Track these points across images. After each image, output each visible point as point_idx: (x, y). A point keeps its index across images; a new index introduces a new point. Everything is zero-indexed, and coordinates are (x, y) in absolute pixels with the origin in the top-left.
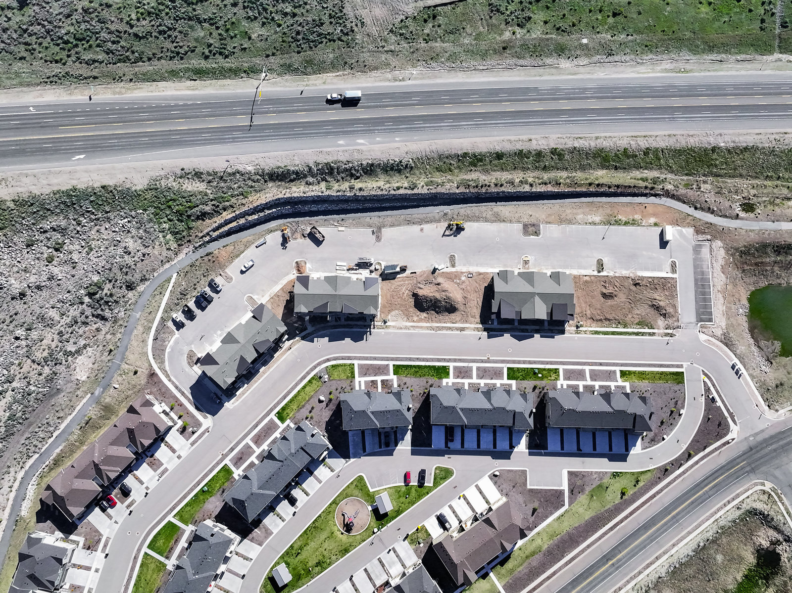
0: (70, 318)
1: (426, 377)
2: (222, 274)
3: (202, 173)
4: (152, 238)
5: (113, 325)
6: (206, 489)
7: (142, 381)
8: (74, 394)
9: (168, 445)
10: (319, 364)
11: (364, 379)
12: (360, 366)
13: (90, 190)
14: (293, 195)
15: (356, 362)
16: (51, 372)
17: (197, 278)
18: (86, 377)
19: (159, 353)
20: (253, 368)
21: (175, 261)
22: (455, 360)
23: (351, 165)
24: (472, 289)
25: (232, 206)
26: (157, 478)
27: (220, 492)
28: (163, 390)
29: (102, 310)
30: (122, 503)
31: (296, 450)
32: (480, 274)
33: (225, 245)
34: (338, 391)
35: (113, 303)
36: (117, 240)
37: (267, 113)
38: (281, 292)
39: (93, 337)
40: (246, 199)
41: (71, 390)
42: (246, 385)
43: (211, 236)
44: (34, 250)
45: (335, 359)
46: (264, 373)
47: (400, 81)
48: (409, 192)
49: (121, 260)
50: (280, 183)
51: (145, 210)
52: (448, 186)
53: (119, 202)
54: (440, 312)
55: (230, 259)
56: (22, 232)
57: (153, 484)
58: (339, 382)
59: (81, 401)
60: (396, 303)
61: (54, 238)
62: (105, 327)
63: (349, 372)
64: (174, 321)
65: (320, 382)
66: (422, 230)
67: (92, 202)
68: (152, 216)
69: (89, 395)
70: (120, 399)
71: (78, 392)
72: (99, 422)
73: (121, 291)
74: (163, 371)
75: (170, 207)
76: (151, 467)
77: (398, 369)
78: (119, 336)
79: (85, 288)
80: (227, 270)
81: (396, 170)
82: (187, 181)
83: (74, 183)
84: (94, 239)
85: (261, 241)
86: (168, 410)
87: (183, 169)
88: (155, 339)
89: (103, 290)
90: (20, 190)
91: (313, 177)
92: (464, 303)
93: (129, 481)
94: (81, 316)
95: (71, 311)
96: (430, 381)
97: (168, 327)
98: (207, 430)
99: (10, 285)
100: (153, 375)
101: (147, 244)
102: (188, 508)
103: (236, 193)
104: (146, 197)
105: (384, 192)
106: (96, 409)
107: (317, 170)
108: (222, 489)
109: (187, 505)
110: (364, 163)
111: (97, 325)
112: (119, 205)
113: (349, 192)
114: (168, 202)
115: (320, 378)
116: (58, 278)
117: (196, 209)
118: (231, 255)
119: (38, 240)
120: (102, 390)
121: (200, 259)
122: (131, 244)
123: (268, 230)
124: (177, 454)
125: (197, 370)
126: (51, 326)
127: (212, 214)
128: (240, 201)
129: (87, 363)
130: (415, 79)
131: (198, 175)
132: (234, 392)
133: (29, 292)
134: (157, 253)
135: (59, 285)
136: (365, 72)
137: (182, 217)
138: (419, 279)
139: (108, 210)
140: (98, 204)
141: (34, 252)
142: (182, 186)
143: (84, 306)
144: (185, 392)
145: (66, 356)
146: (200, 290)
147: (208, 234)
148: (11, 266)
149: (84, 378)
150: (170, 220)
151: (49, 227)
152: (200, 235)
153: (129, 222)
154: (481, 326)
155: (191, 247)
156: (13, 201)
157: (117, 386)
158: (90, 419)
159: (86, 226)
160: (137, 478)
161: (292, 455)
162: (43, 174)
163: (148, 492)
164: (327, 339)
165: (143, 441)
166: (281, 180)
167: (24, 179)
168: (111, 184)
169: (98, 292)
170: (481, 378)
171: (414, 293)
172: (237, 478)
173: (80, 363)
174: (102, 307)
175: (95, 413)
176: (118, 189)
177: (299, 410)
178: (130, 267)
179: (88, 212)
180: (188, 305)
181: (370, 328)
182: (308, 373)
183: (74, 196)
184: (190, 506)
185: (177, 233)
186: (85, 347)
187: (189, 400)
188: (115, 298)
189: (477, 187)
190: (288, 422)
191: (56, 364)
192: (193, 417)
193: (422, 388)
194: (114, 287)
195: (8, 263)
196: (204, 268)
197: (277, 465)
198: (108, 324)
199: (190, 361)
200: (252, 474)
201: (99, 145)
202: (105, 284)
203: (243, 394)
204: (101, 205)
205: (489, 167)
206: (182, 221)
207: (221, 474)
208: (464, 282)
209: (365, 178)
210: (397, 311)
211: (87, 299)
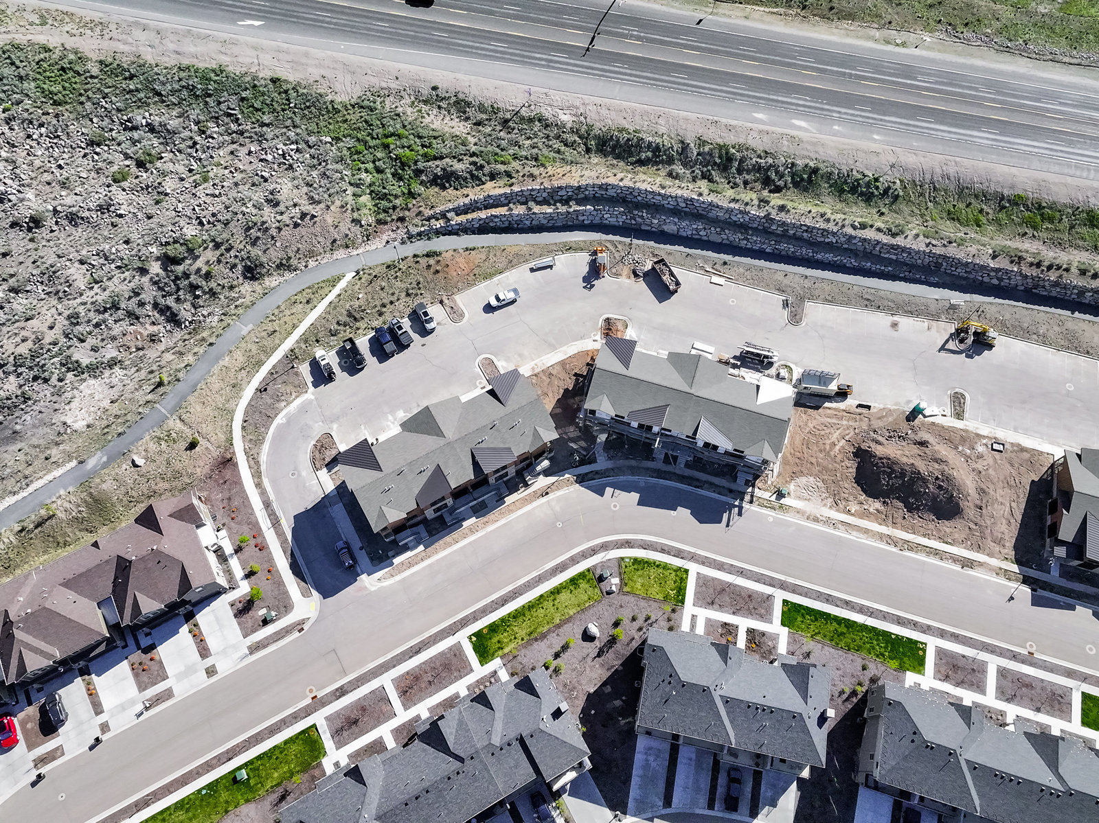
0: (107, 293)
1: (864, 654)
2: (446, 301)
3: (468, 104)
4: (332, 191)
5: (187, 337)
6: (243, 774)
7: (198, 470)
8: (43, 452)
9: (197, 632)
10: (605, 547)
11: (704, 614)
12: (703, 581)
13: (247, 79)
14: (638, 185)
15: (694, 569)
16: (19, 393)
17: (393, 294)
18: (85, 423)
19: (258, 420)
20: (452, 510)
21: (360, 251)
22: (942, 634)
23: (770, 161)
24: (1002, 478)
25: (509, 175)
26: (140, 707)
27: (275, 797)
28: (235, 503)
29: (178, 300)
30: (31, 747)
31: (506, 739)
32: (1023, 450)
33: (470, 246)
34: (636, 625)
35: (205, 293)
36: (262, 177)
37: (625, 36)
38: (558, 368)
39: (138, 349)
40: (542, 169)
41: (42, 442)
42: (421, 548)
43: (449, 220)
44: (97, 154)
45: (645, 546)
46: (472, 530)
47: (897, 45)
48: (885, 239)
49: (254, 211)
50: (615, 162)
51: (338, 139)
52: (973, 249)
53: (294, 113)
54: (918, 509)
55: (471, 277)
56: (91, 120)
57: (121, 722)
58: (643, 603)
59: (50, 471)
60: (814, 460)
61: (144, 142)
62: (170, 338)
63: (673, 586)
64: (315, 365)
65: (597, 590)
66: (894, 325)
67: (243, 99)
68: (345, 152)
69: (74, 463)
70: (135, 494)
71: (55, 452)
72: (68, 530)
73: (231, 274)
74: (252, 462)
75: (386, 146)
76: (136, 676)
77: (793, 614)
78: (189, 358)
79: (162, 245)
80: (458, 298)
81: (862, 194)
82: (435, 111)
83: (225, 60)
84: (219, 164)
85: (546, 261)
86: (228, 549)
87: (435, 88)
88: (262, 390)
89: (196, 258)
90: (121, 47)
91: (685, 165)
92: (978, 502)
93: (72, 695)
94: (130, 298)
95: (115, 280)
96: (871, 666)
97: (297, 374)
98: (299, 626)
99: (22, 200)
100: (227, 462)
101: (316, 197)
102: (181, 815)
103: (524, 153)
104: (348, 117)
105: (831, 227)
106: (73, 499)
107: (698, 154)
108: (280, 790)
109: (180, 805)
110: (800, 163)
111: (155, 328)
112: (291, 118)
113: (755, 208)
114: (386, 136)
115: (601, 579)
116: (119, 212)
117: (437, 162)
118: (476, 271)
119: (113, 139)
120: (105, 459)
121: (410, 259)
122: (286, 189)
123: (565, 244)
124: (209, 662)
125: (327, 482)
126: (60, 296)
127: (465, 179)
128: (528, 168)
129: (101, 396)
130: (928, 48)
131: (460, 106)
132: (390, 554)
133: (50, 222)
134: (330, 220)
135: (114, 225)
136: (829, 19)
137: (403, 170)
138: (877, 424)
139: (267, 122)
140: (252, 106)
141: (96, 157)
142: (423, 117)
143: (146, 279)
144: (283, 522)
145: (64, 369)
146: (389, 319)
147: (443, 215)
148: (41, 170)
149: (80, 425)
150: (379, 171)
151: (144, 122)
152: (428, 213)
153: (298, 150)
154: (1015, 568)
155: (402, 233)
156: (101, 62)
157: (140, 461)
158: (50, 518)
159: (213, 138)
160: (92, 694)
161: (493, 751)
162: (175, 33)
163: (104, 738)
164: (635, 496)
165: (141, 598)
166: (618, 157)
167: (137, 33)
168: (291, 79)
169: (183, 259)
170: (1008, 700)
171: (859, 449)
172: (329, 769)
173: (87, 392)
174: (181, 293)
175: (68, 505)
176: (301, 91)
177: (529, 643)
178: (267, 229)
179: (229, 115)
180: (357, 342)
181: (742, 500)
182: (574, 560)
183: (215, 81)
184: (188, 811)
185: (384, 197)
186: (112, 363)
187: (283, 541)
188: (213, 284)
189: (1039, 265)
190: (496, 663)
191: (35, 378)
192: (280, 583)
193: (847, 680)
194: (219, 261)
195: (37, 163)
196: (413, 279)
197: (444, 766)
198: (178, 334)
199: (318, 455)
200: (373, 770)
201: (295, 14)
202: (206, 248)
203: (410, 564)
204: (257, 110)
205: (1066, 237)
206: (401, 179)
207: (294, 748)
208: (980, 457)
209: (792, 193)
210: (812, 479)
211: (155, 268)
